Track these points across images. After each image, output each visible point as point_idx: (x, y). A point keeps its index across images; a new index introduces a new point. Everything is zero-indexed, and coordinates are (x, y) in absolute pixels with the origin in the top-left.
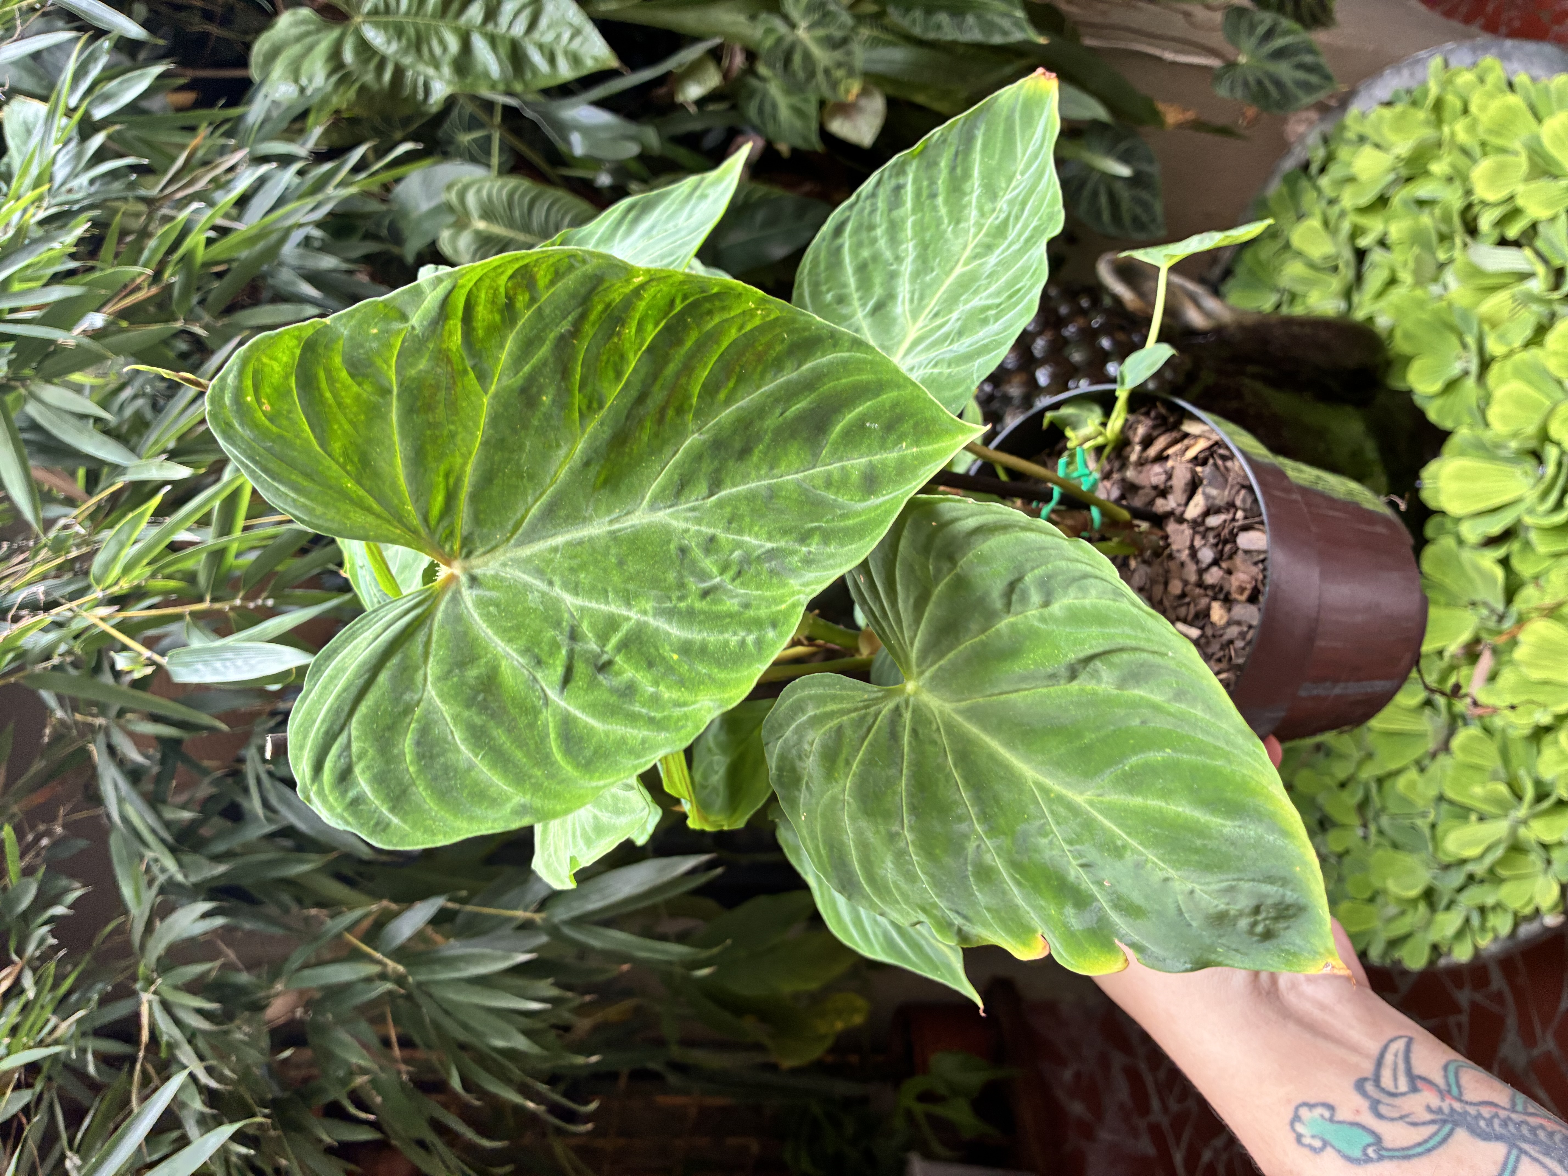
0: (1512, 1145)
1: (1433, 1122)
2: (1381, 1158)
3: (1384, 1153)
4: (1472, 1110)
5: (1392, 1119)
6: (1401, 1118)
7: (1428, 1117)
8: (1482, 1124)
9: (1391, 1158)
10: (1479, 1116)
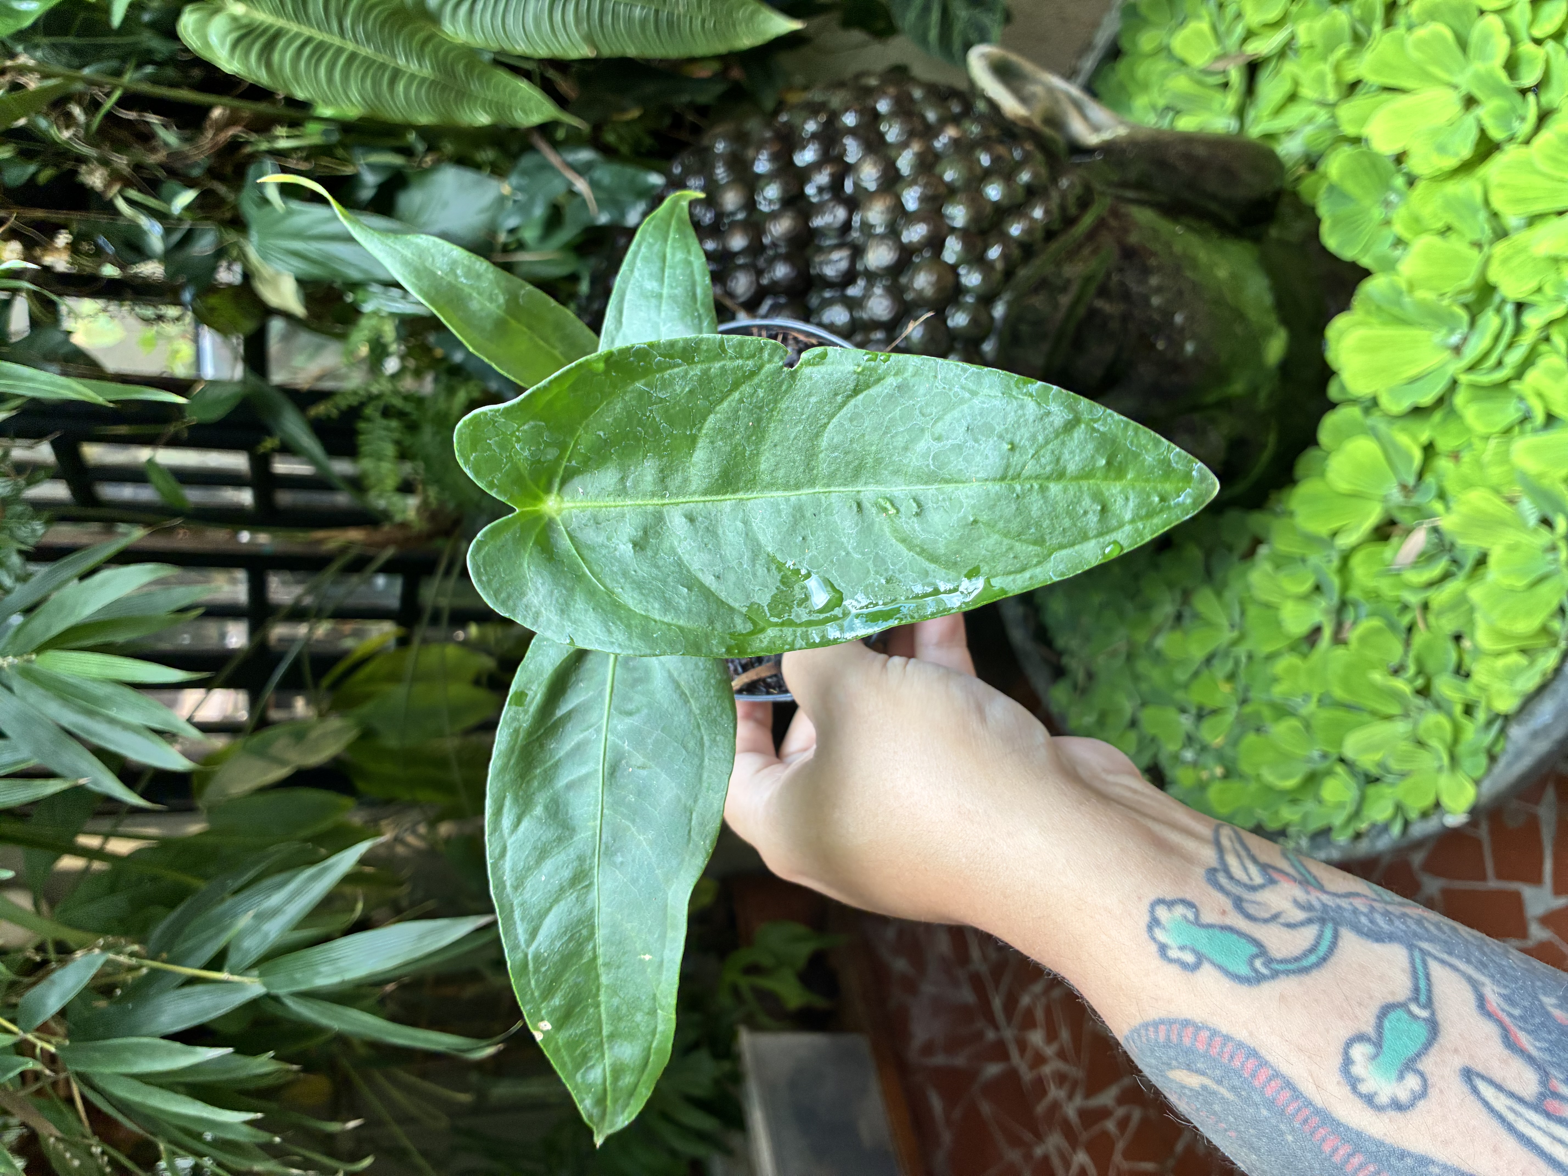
0: (1411, 947)
1: (1309, 921)
2: (1275, 974)
3: (1276, 966)
4: (1344, 903)
5: (1266, 921)
6: (1275, 917)
7: (1300, 915)
8: (1364, 920)
9: (1287, 972)
10: (1355, 911)
